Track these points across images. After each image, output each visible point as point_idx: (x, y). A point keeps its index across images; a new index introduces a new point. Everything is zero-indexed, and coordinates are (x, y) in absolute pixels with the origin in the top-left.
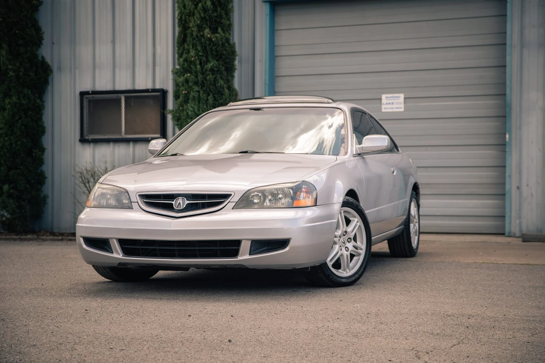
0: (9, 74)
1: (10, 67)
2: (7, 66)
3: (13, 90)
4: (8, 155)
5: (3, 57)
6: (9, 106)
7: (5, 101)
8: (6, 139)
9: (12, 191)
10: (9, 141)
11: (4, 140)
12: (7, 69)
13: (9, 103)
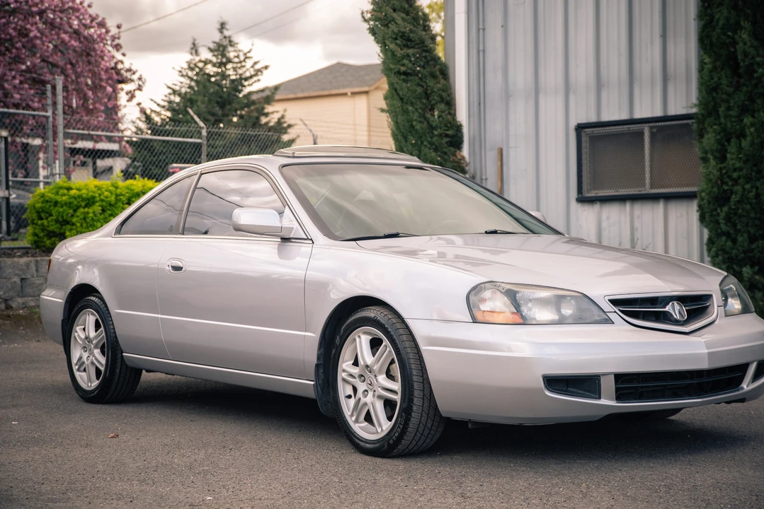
0: (756, 72)
1: (758, 59)
2: (753, 58)
3: (759, 101)
4: (752, 215)
5: (745, 44)
6: (752, 130)
7: (742, 120)
8: (747, 186)
9: (757, 277)
10: (754, 190)
11: (744, 189)
12: (752, 64)
13: (752, 125)
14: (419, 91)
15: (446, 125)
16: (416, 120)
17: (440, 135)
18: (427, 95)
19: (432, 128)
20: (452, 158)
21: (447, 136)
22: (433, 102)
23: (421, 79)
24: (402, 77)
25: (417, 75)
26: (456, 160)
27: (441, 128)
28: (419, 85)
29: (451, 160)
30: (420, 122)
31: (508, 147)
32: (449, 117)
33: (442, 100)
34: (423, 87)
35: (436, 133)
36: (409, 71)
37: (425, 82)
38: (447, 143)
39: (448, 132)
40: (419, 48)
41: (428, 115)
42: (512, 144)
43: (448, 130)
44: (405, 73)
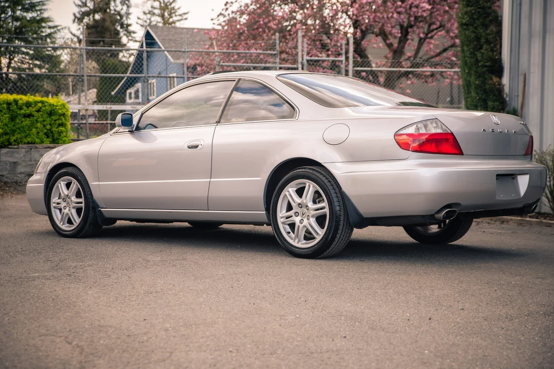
14: (472, 36)
15: (486, 59)
16: (468, 57)
17: (483, 66)
18: (478, 38)
19: (477, 61)
20: (490, 82)
21: (486, 66)
22: (482, 43)
23: (476, 28)
24: (465, 27)
25: (472, 25)
26: (492, 83)
27: (483, 61)
28: (473, 32)
29: (489, 83)
30: (471, 58)
31: (529, 73)
32: (491, 53)
33: (488, 42)
34: (476, 33)
35: (480, 64)
36: (467, 23)
37: (478, 30)
38: (487, 71)
39: (487, 64)
40: (475, 6)
41: (477, 53)
42: (532, 70)
43: (487, 62)
44: (465, 24)
